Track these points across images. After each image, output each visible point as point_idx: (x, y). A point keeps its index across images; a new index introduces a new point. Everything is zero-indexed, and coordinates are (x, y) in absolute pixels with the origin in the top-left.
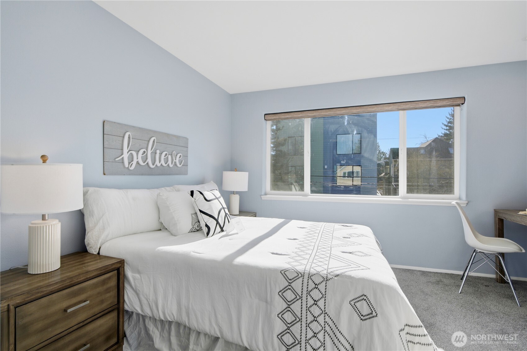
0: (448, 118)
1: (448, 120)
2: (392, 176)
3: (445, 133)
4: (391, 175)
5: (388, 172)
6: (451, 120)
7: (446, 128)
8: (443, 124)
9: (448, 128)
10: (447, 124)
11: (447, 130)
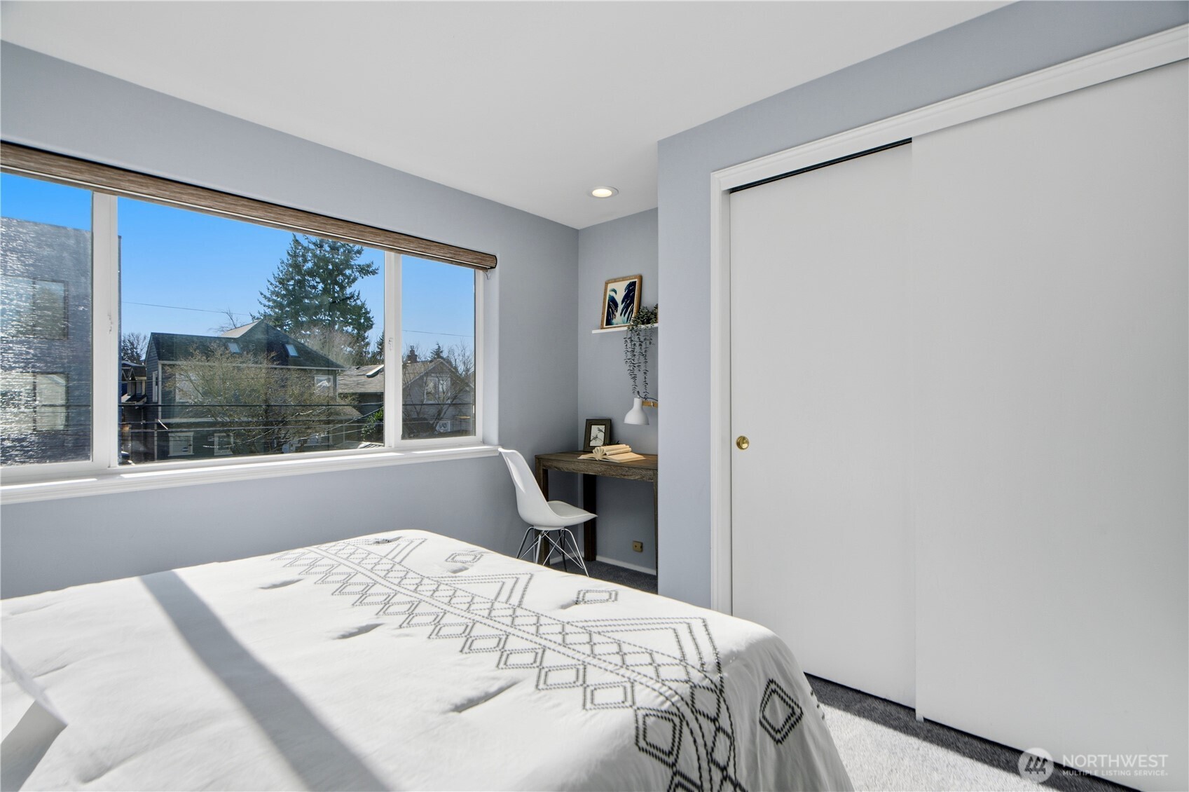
0: (271, 284)
1: (271, 288)
2: (157, 403)
3: (265, 313)
4: (155, 399)
5: (143, 393)
6: (277, 289)
7: (267, 303)
8: (262, 294)
9: (271, 304)
10: (270, 296)
11: (269, 307)
